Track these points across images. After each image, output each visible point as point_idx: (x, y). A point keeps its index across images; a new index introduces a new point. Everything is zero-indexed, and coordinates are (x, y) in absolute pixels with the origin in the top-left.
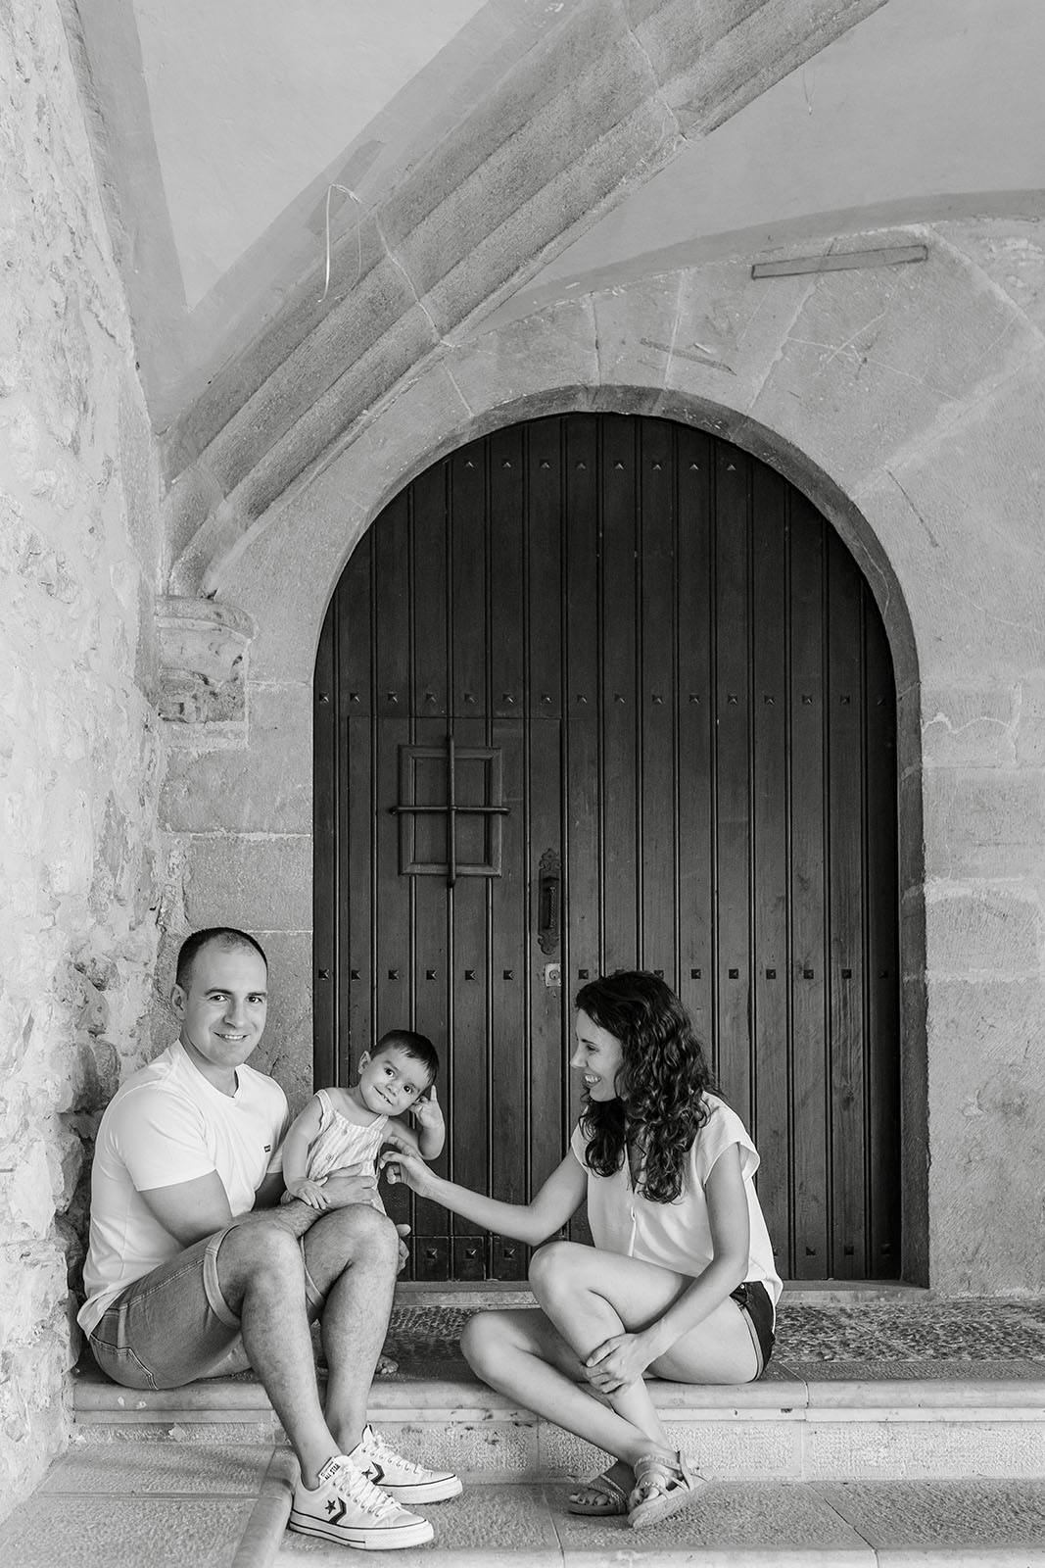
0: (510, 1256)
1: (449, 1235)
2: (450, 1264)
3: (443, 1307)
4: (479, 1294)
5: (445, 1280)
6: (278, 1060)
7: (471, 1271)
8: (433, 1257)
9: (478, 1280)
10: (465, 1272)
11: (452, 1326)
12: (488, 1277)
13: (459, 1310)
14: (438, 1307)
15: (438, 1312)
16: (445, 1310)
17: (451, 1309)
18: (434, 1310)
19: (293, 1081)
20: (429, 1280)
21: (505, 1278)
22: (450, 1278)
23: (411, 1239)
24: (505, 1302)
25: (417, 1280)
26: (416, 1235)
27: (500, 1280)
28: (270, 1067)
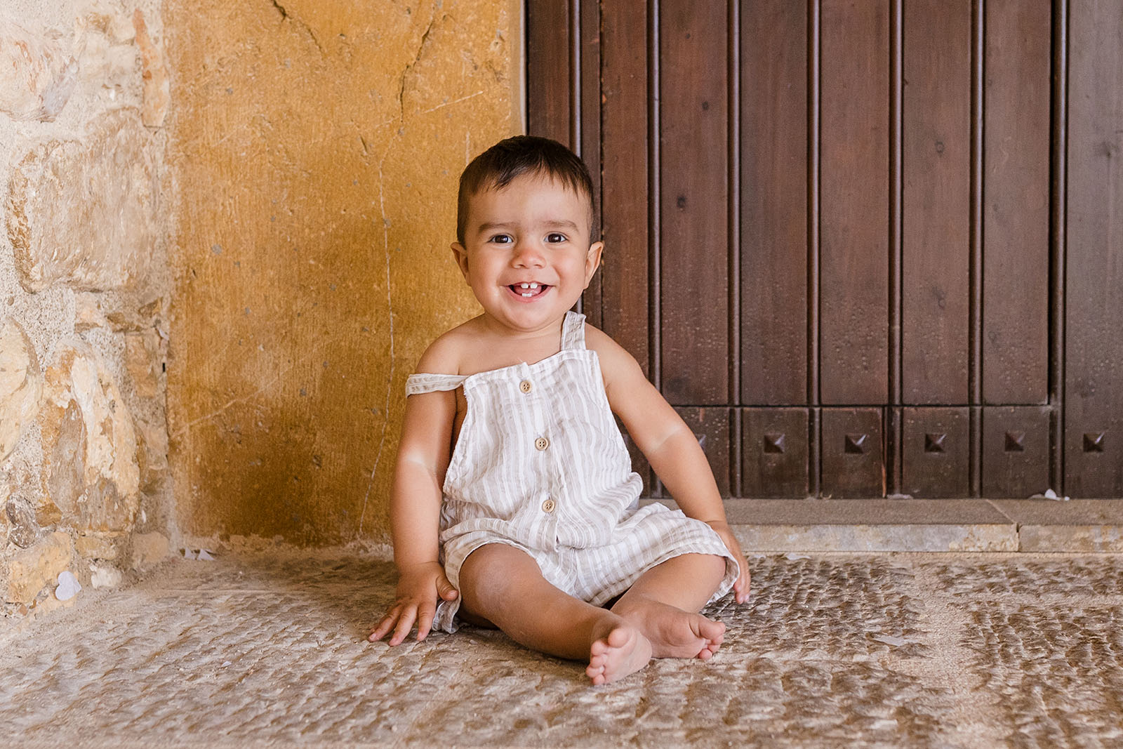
0: (938, 449)
1: (809, 404)
2: (811, 463)
3: (792, 557)
4: (872, 531)
5: (801, 496)
6: (433, 25)
7: (856, 479)
8: (777, 449)
9: (871, 496)
10: (842, 479)
11: (805, 612)
12: (890, 490)
13: (825, 565)
14: (780, 558)
15: (777, 570)
16: (795, 566)
17: (810, 562)
18: (770, 563)
19: (466, 71)
20: (769, 496)
21: (927, 493)
22: (811, 491)
23: (732, 413)
24: (928, 546)
25: (744, 496)
26: (741, 405)
27: (915, 496)
28: (416, 40)
